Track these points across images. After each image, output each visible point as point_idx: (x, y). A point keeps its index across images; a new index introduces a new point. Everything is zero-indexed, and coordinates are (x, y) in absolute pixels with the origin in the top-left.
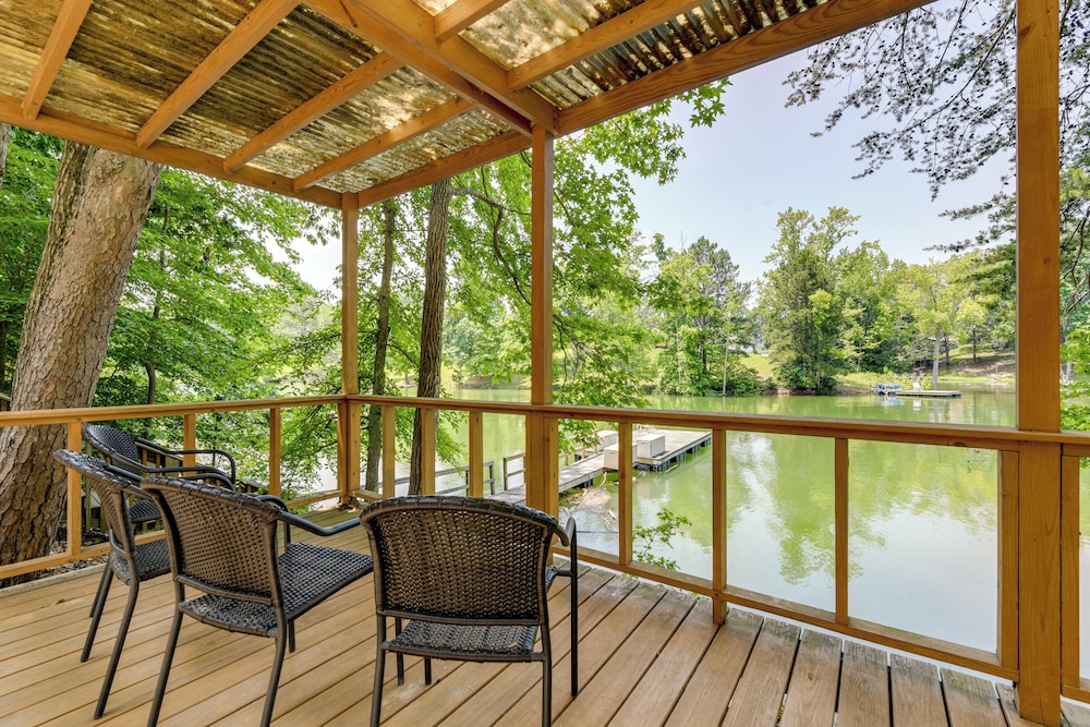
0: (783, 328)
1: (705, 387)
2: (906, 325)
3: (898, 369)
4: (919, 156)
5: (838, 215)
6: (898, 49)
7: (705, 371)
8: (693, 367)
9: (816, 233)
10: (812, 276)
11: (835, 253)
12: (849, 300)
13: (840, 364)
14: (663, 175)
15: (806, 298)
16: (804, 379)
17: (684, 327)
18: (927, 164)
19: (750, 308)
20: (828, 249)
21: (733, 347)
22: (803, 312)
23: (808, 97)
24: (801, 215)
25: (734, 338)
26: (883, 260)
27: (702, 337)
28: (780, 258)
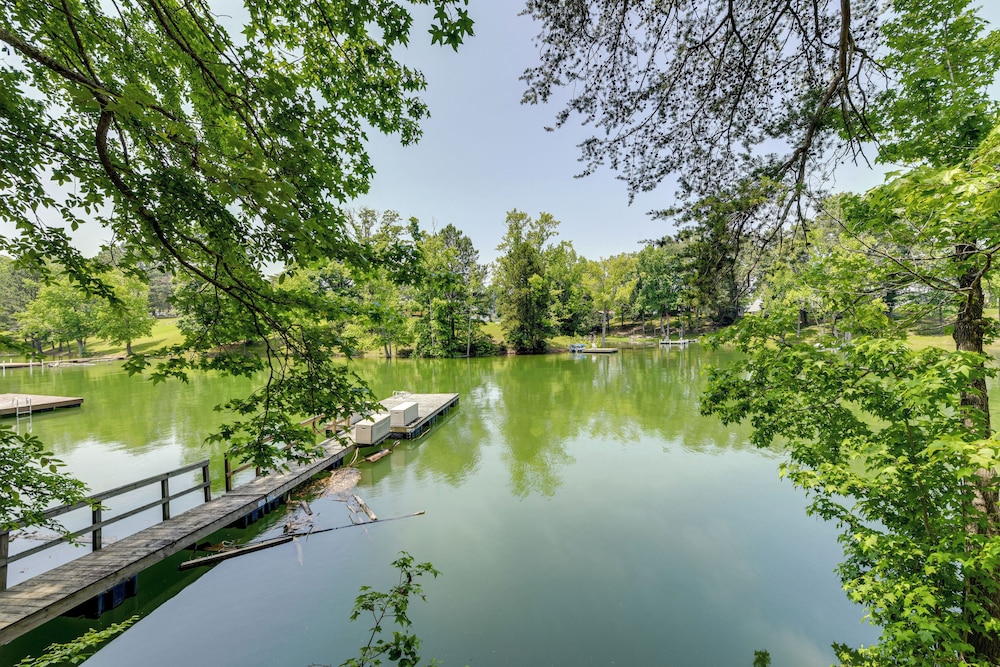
0: (511, 302)
1: (453, 350)
2: (586, 303)
3: (582, 333)
4: (621, 166)
5: (546, 219)
6: (610, 67)
7: (454, 338)
8: (444, 333)
9: (532, 231)
10: (531, 263)
11: (544, 248)
12: (553, 283)
13: (548, 330)
14: (406, 133)
15: (526, 280)
16: (525, 341)
17: (435, 300)
18: (627, 174)
19: (486, 286)
20: (540, 244)
21: (474, 317)
22: (524, 290)
23: (540, 97)
24: (523, 216)
25: (475, 309)
26: (573, 255)
27: (451, 309)
28: (508, 248)
